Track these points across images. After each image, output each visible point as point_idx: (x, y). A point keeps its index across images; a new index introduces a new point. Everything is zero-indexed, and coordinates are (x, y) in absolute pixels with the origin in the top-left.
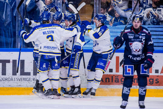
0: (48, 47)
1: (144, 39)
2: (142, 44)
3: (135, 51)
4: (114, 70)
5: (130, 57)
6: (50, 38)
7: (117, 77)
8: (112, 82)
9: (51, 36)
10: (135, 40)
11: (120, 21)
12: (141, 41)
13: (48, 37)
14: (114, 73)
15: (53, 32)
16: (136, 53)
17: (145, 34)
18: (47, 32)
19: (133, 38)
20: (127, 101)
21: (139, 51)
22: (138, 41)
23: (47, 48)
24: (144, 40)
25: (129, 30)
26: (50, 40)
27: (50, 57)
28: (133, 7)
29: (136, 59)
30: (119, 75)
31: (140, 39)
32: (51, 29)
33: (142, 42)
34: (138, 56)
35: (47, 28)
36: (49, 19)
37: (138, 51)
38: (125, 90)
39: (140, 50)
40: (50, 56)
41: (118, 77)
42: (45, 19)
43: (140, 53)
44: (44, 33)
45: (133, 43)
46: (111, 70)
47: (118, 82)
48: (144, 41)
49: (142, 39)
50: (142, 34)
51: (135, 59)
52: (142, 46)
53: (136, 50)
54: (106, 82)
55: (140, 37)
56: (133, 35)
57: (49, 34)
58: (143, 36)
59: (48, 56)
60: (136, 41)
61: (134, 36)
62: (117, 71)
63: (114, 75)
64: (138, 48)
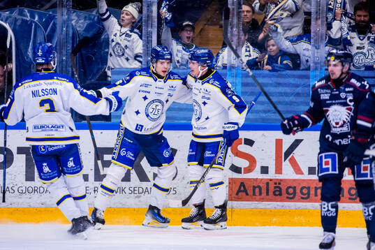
0: (43, 127)
1: (351, 98)
2: (347, 109)
3: (335, 125)
4: (272, 170)
5: (328, 137)
6: (47, 106)
7: (277, 185)
8: (267, 194)
9: (50, 102)
10: (334, 102)
11: (285, 62)
12: (345, 104)
13: (42, 103)
14: (272, 174)
15: (55, 92)
16: (337, 130)
17: (351, 89)
18: (40, 91)
19: (328, 98)
20: (335, 232)
21: (342, 126)
22: (338, 104)
23: (40, 130)
24: (351, 101)
25: (323, 82)
26: (47, 111)
27: (50, 149)
28: (312, 31)
29: (340, 142)
30: (281, 180)
31: (342, 99)
32: (51, 84)
33: (349, 105)
34: (343, 136)
35: (42, 82)
36: (51, 60)
37: (340, 124)
38: (324, 208)
39: (344, 122)
40: (51, 146)
41: (280, 184)
42: (40, 61)
43: (345, 129)
44: (34, 94)
45: (329, 109)
46: (265, 170)
47: (280, 194)
48: (353, 103)
49: (346, 98)
50: (347, 90)
51: (337, 142)
52: (349, 114)
53: (337, 123)
54: (254, 194)
55: (343, 95)
56: (329, 91)
57: (46, 97)
58: (349, 92)
59: (44, 147)
60: (335, 104)
61: (331, 94)
62: (279, 170)
63: (271, 180)
64: (340, 119)
